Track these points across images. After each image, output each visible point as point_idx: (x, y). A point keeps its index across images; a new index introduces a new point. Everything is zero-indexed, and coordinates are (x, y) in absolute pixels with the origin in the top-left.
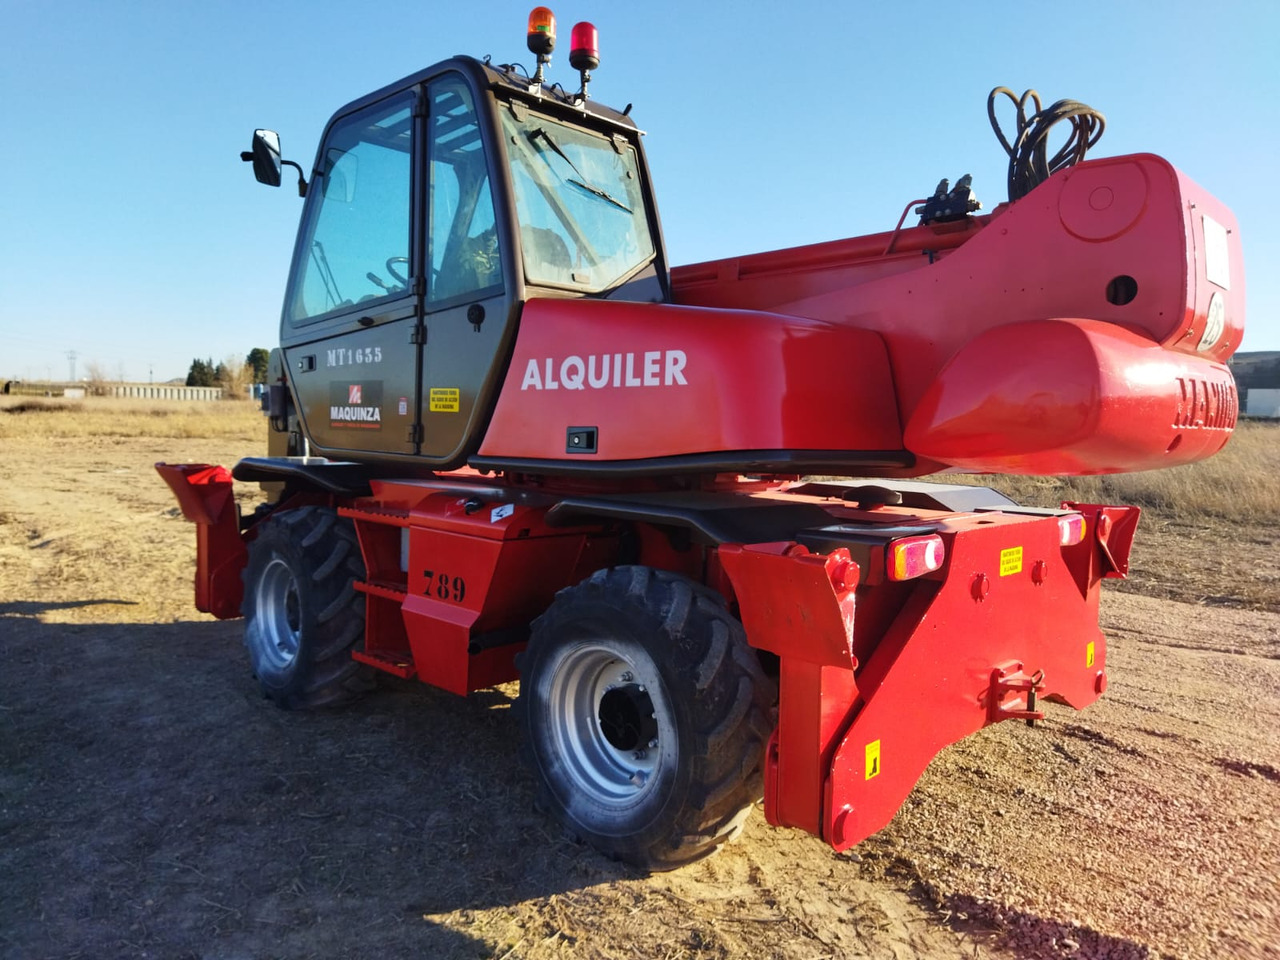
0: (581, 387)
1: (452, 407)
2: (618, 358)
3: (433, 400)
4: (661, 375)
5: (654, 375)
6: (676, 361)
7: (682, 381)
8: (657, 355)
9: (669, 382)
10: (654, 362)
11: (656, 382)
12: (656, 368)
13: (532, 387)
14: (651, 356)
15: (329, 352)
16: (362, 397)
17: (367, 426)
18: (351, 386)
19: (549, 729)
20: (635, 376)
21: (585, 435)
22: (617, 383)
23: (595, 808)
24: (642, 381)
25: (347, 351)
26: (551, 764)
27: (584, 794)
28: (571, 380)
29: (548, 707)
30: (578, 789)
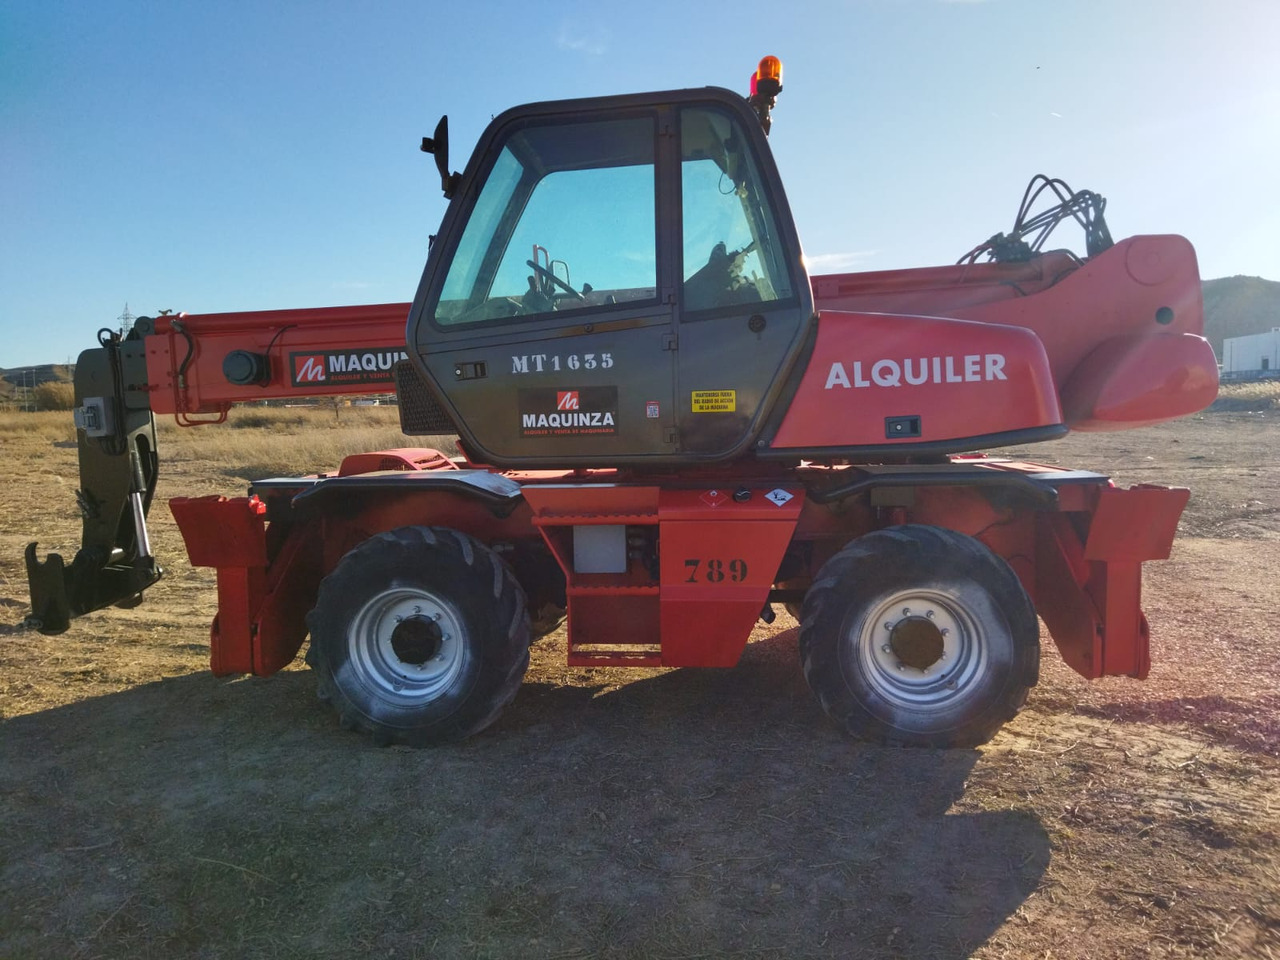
0: (898, 384)
1: (726, 407)
2: (936, 361)
3: (697, 402)
4: (982, 372)
5: (975, 373)
6: (995, 363)
7: (1002, 376)
8: (977, 358)
9: (989, 377)
10: (974, 363)
11: (977, 378)
12: (977, 368)
13: (837, 387)
14: (969, 360)
15: (516, 359)
16: (579, 403)
17: (595, 431)
18: (559, 394)
19: (860, 667)
20: (956, 374)
21: (908, 423)
22: (937, 379)
23: (921, 716)
24: (964, 379)
25: (550, 357)
26: (867, 694)
27: (905, 709)
28: (885, 379)
29: (858, 650)
30: (897, 707)
